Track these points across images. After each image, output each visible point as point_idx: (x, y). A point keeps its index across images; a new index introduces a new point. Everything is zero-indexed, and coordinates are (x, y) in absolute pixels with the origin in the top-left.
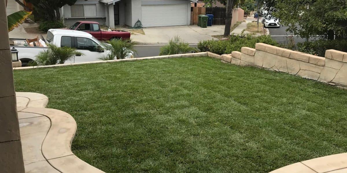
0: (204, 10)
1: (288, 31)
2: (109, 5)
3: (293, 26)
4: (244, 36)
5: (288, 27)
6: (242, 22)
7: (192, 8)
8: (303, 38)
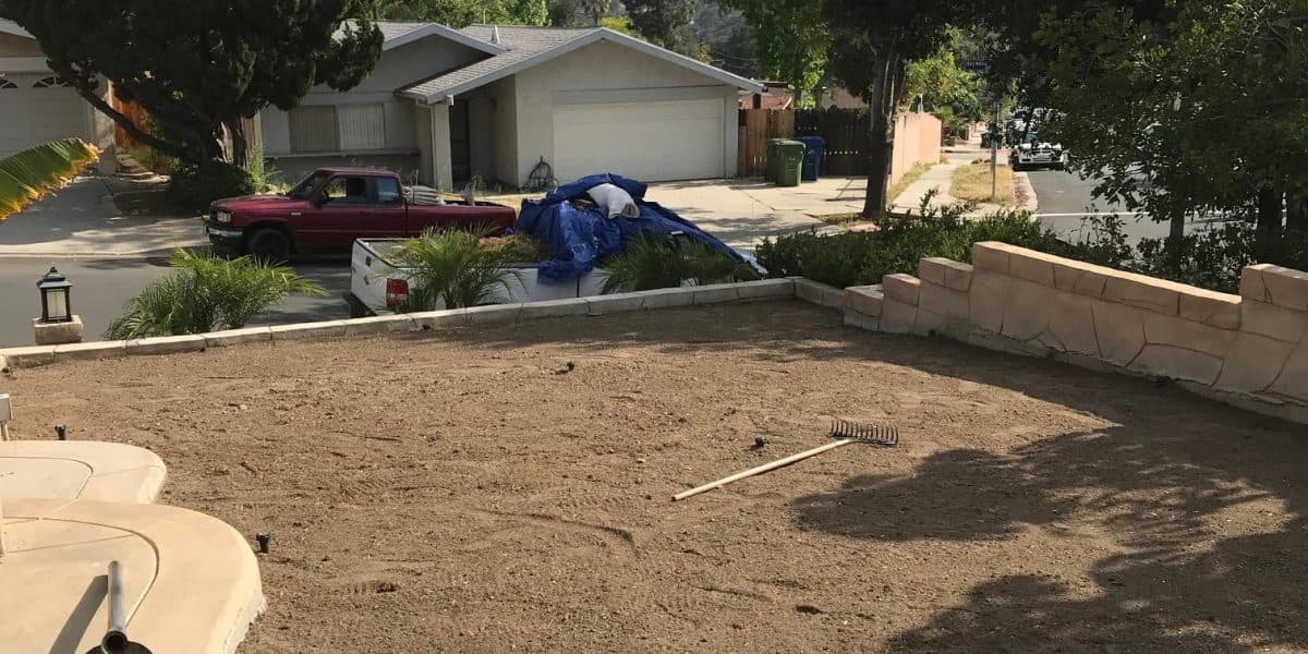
0: (787, 123)
1: (1102, 196)
2: (433, 105)
3: (1119, 175)
4: (931, 214)
5: (1100, 181)
6: (935, 164)
7: (743, 114)
8: (1158, 222)
